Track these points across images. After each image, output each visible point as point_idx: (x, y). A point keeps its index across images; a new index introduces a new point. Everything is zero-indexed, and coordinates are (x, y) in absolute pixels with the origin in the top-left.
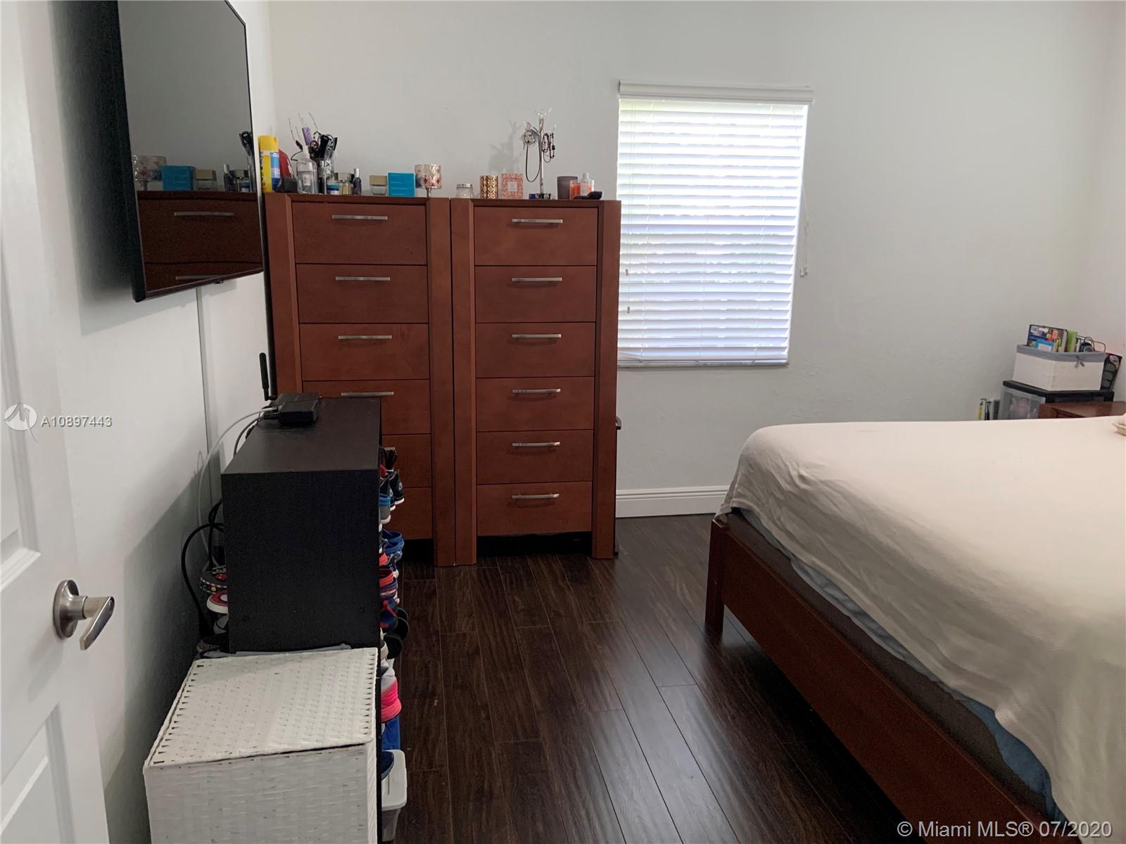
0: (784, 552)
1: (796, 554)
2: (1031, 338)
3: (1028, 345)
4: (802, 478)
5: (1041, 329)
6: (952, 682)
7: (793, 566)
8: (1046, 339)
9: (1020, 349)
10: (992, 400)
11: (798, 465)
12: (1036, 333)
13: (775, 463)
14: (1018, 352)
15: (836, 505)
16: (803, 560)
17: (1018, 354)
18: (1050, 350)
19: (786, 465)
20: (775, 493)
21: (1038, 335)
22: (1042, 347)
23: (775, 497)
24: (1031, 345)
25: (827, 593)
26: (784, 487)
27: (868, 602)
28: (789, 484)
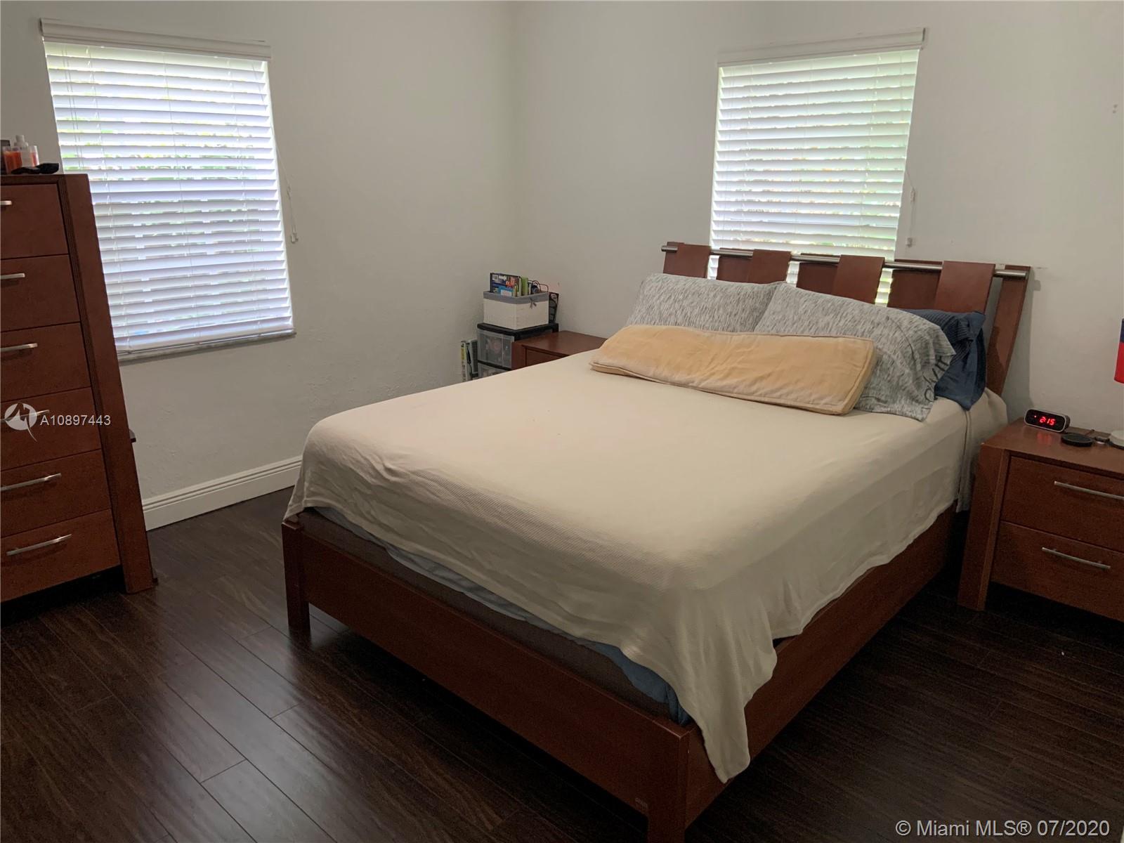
0: (380, 544)
1: (395, 544)
2: (494, 285)
3: (491, 291)
4: (389, 470)
5: (500, 277)
6: (577, 631)
7: (391, 555)
8: (506, 286)
9: (486, 296)
10: (469, 341)
11: (380, 458)
12: (497, 281)
13: (353, 458)
14: (485, 297)
15: (433, 493)
16: (404, 548)
17: (486, 300)
18: (511, 295)
19: (366, 459)
20: (358, 487)
21: (499, 283)
22: (504, 292)
23: (359, 491)
24: (494, 291)
25: (436, 575)
26: (370, 481)
27: (484, 577)
28: (375, 478)
